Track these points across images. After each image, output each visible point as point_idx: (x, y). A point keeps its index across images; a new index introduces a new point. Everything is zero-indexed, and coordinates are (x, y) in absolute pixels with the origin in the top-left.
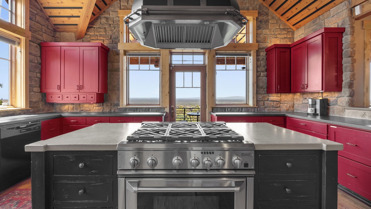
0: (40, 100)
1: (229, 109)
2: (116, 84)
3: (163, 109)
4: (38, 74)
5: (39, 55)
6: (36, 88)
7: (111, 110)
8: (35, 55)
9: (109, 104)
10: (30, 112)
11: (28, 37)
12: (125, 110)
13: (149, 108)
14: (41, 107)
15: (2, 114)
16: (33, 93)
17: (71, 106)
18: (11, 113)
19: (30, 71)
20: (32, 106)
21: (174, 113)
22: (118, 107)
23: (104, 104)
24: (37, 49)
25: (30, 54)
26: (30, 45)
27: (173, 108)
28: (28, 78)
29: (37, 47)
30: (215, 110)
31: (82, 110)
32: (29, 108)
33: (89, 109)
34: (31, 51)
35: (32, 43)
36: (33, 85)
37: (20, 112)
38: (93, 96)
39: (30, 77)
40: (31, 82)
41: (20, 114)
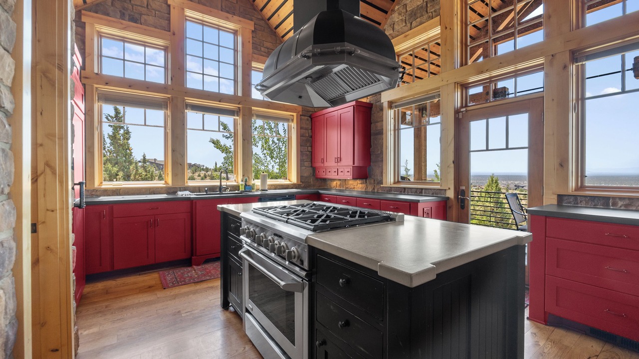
0: (312, 175)
1: (620, 203)
2: (379, 152)
3: (443, 191)
4: (309, 148)
5: (310, 128)
6: (307, 163)
7: (374, 189)
8: (306, 129)
9: (372, 181)
10: (301, 187)
11: (299, 112)
12: (390, 190)
13: (422, 189)
14: (312, 182)
15: (279, 188)
16: (304, 168)
17: (339, 183)
18: (285, 187)
19: (301, 146)
20: (303, 181)
21: (466, 202)
22: (382, 186)
23: (367, 181)
24: (307, 122)
25: (301, 128)
26: (301, 119)
27: (463, 190)
28: (299, 152)
29: (308, 120)
30: (570, 203)
31: (347, 188)
32: (300, 183)
33: (353, 187)
34: (303, 126)
35: (303, 117)
36: (304, 159)
37: (292, 186)
38: (349, 170)
39: (301, 151)
40: (303, 157)
41: (292, 188)
